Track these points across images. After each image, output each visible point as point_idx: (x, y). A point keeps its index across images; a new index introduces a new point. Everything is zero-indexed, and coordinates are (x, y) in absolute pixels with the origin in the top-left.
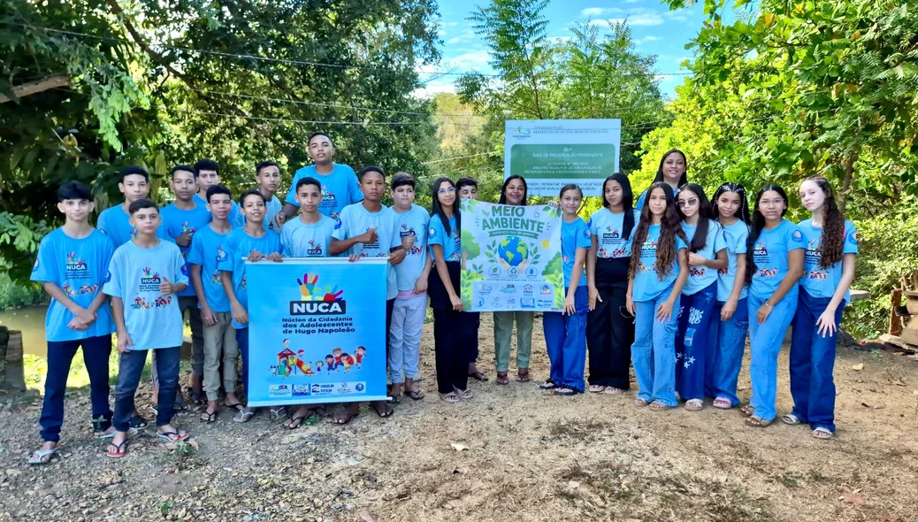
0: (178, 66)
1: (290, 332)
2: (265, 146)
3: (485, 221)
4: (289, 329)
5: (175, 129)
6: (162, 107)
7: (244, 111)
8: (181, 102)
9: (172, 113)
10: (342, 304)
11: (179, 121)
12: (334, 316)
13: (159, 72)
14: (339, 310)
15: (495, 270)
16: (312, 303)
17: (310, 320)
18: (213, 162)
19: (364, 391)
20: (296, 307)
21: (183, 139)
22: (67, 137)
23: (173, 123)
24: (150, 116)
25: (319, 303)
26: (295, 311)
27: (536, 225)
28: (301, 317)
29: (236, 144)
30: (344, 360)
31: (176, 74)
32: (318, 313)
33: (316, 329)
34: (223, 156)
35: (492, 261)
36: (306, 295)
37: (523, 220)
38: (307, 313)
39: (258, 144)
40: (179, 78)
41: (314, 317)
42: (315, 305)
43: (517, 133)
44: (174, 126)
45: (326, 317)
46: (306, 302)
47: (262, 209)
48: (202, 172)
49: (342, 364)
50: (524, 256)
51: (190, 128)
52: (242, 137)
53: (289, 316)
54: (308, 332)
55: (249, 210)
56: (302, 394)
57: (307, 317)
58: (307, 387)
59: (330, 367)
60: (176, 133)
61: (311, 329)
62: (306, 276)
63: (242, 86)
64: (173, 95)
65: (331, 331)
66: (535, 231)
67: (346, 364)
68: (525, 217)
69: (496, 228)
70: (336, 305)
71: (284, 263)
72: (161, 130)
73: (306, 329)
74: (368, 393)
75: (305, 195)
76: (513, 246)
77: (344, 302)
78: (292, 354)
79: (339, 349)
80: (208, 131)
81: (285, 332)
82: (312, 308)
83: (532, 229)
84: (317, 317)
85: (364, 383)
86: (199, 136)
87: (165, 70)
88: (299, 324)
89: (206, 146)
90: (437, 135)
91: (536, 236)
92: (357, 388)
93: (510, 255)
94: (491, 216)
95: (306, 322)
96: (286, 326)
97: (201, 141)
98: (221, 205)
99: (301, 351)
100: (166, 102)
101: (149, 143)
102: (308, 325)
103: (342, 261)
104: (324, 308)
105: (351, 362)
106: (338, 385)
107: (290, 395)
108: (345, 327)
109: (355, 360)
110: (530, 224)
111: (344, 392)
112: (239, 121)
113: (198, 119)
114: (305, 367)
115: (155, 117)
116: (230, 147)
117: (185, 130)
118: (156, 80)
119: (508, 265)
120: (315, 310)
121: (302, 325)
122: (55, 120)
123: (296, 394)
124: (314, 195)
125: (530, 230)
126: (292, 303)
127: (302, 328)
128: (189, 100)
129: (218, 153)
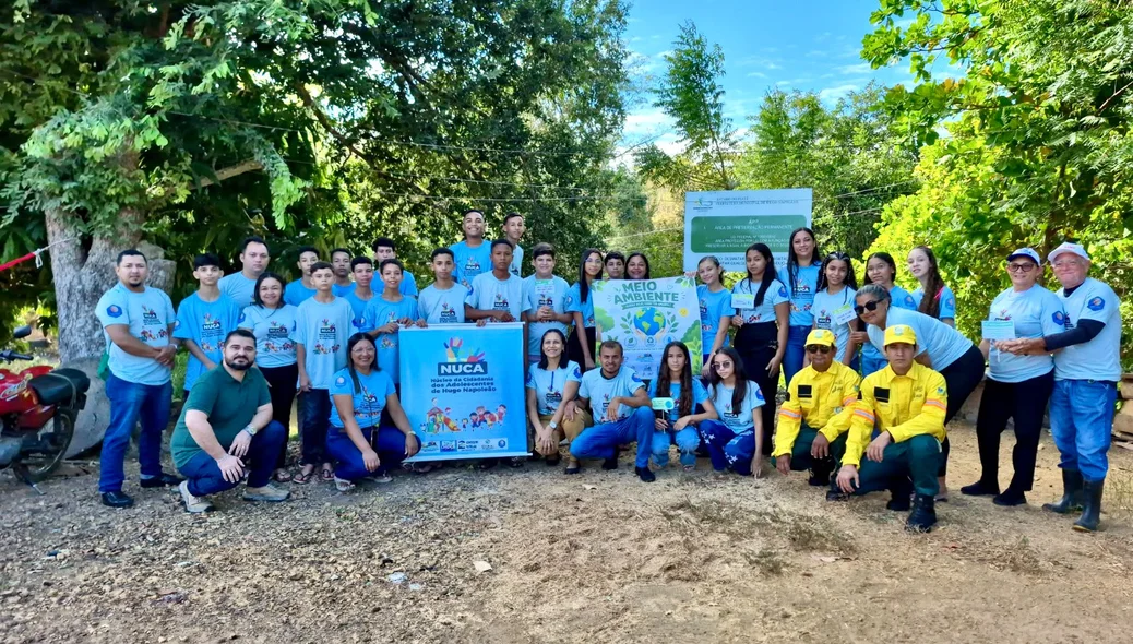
0: (361, 145)
1: (438, 391)
2: (441, 223)
3: (616, 296)
4: (437, 389)
5: (355, 208)
6: (343, 186)
7: (422, 188)
8: (361, 181)
9: (351, 193)
10: (484, 365)
11: (359, 199)
12: (477, 377)
13: (342, 153)
14: (482, 371)
15: (631, 340)
16: (457, 364)
17: (456, 380)
18: (390, 240)
19: (506, 447)
20: (443, 368)
21: (363, 217)
22: (256, 217)
23: (353, 201)
24: (332, 196)
25: (463, 364)
26: (443, 372)
27: (670, 296)
28: (447, 377)
29: (413, 221)
30: (487, 417)
31: (358, 153)
32: (463, 373)
33: (461, 388)
34: (401, 233)
35: (627, 332)
36: (451, 357)
37: (656, 294)
38: (453, 374)
39: (435, 221)
40: (360, 158)
41: (459, 377)
42: (460, 366)
43: (698, 205)
44: (354, 205)
45: (470, 377)
46: (451, 364)
47: (398, 277)
48: (380, 248)
49: (485, 421)
50: (661, 324)
51: (369, 206)
52: (420, 214)
53: (436, 377)
54: (455, 391)
55: (387, 277)
56: (449, 450)
57: (453, 378)
58: (454, 443)
59: (475, 425)
60: (356, 211)
61: (457, 388)
62: (452, 341)
63: (421, 163)
64: (354, 173)
65: (474, 390)
66: (670, 301)
67: (489, 422)
68: (658, 291)
69: (630, 301)
70: (478, 366)
71: (429, 329)
72: (341, 208)
73: (452, 388)
74: (509, 450)
75: (440, 263)
76: (649, 316)
77: (486, 363)
78: (440, 412)
79: (483, 407)
80: (387, 209)
81: (434, 391)
82: (457, 369)
83: (667, 299)
84: (462, 377)
85: (506, 440)
86: (377, 214)
87: (348, 151)
88: (446, 383)
89: (384, 223)
90: (647, 208)
91: (672, 305)
92: (499, 444)
93: (646, 325)
94: (623, 291)
95: (453, 382)
96: (434, 386)
97: (380, 218)
98: (364, 273)
99: (448, 409)
100: (348, 181)
101: (329, 222)
102: (454, 385)
103: (472, 326)
104: (468, 368)
105: (493, 419)
106: (482, 442)
107: (439, 451)
108: (487, 387)
109: (497, 416)
110: (664, 296)
111: (488, 449)
112: (416, 199)
113: (377, 197)
114: (451, 424)
115: (336, 197)
116: (408, 224)
117: (364, 208)
118: (338, 161)
119: (644, 335)
120: (460, 371)
121: (449, 385)
122: (245, 201)
123: (444, 450)
124: (448, 263)
125: (664, 301)
126: (440, 365)
127: (449, 388)
128: (369, 179)
129: (395, 231)
